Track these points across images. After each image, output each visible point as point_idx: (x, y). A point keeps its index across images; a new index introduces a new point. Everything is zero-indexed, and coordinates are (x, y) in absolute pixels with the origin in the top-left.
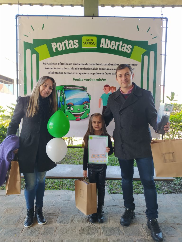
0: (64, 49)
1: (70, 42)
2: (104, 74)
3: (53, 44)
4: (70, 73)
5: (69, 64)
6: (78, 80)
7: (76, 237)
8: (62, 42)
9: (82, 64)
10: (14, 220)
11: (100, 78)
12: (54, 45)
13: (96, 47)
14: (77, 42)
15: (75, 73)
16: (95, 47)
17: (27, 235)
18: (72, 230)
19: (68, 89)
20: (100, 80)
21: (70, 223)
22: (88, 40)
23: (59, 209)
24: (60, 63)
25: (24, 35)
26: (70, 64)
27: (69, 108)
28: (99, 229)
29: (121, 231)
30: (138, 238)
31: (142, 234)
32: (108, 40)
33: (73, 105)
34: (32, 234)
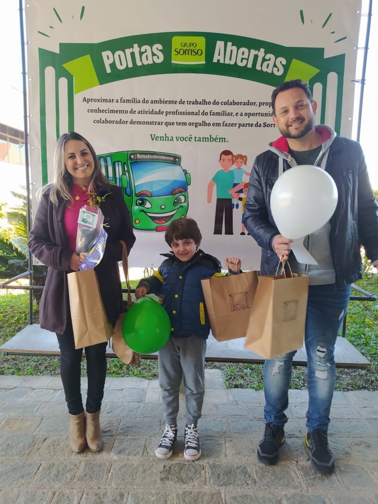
0: (129, 67)
1: (143, 49)
2: (222, 125)
3: (105, 54)
4: (144, 123)
5: (141, 102)
6: (162, 138)
7: (152, 487)
8: (126, 50)
9: (171, 102)
10: (22, 444)
11: (211, 136)
12: (108, 56)
13: (204, 62)
14: (160, 50)
15: (154, 123)
16: (202, 61)
17: (48, 480)
18: (144, 471)
19: (139, 159)
20: (212, 140)
21: (141, 454)
22: (184, 46)
23: (119, 421)
24: (121, 100)
25: (39, 32)
26: (145, 101)
27: (140, 202)
28: (203, 469)
29: (250, 476)
30: (286, 493)
31: (296, 483)
32: (232, 46)
33: (150, 195)
34: (59, 477)
